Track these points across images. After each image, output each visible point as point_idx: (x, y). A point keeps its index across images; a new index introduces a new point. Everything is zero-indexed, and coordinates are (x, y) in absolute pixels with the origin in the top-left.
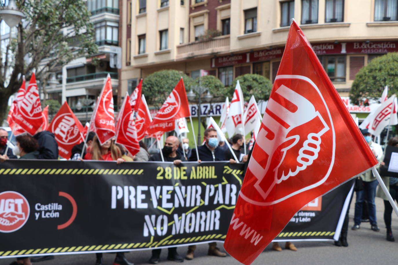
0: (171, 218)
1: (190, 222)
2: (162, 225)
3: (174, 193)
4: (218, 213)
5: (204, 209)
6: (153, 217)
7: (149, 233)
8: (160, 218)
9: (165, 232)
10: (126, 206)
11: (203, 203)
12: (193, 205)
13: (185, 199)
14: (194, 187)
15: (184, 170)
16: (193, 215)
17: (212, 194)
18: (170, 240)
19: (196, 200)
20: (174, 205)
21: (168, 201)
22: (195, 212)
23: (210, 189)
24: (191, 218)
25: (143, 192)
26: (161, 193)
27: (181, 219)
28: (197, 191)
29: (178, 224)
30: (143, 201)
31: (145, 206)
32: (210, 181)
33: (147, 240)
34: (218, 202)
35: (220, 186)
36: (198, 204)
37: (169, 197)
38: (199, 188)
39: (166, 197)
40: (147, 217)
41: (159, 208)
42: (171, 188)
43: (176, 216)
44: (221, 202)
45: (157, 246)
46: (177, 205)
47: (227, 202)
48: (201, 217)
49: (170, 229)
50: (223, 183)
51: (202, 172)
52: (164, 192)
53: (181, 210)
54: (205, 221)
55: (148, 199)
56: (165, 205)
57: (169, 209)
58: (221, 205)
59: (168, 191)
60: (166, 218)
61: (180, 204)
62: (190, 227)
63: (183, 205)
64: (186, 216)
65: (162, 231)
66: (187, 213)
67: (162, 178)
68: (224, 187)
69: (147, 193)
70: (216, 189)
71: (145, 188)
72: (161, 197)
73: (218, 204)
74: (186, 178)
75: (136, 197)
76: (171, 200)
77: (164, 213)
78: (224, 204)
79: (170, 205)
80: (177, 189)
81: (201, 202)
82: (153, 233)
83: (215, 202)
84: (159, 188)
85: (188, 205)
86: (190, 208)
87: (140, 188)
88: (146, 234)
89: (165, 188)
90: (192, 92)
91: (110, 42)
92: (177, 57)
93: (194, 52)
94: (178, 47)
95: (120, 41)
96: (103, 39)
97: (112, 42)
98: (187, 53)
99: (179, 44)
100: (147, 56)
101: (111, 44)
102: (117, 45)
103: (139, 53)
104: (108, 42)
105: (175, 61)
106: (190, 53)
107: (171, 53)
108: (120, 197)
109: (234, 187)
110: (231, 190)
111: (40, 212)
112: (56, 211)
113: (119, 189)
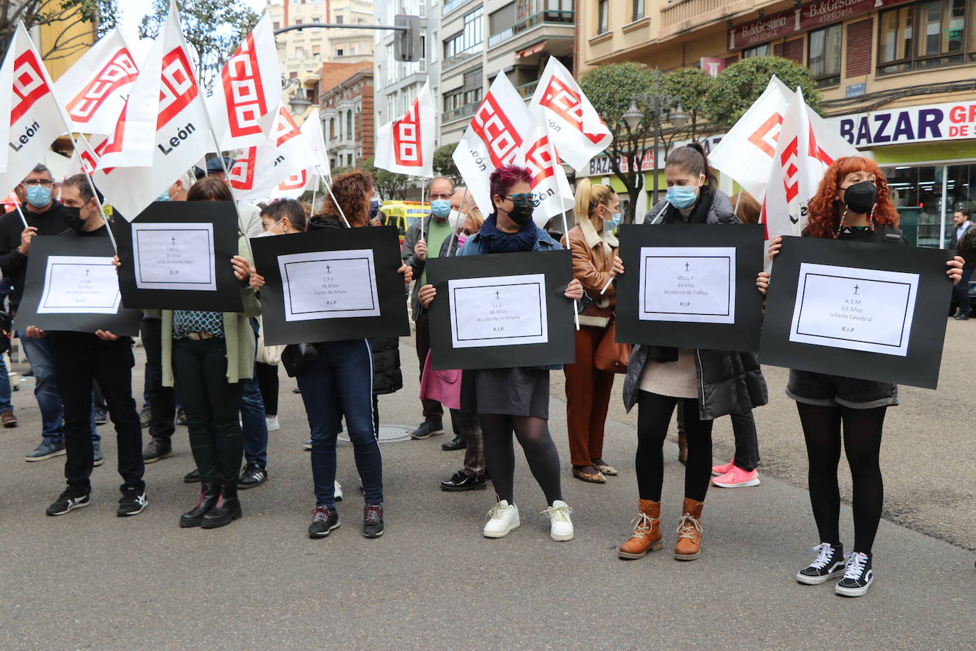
90: (633, 108)
91: (556, 15)
92: (660, 33)
93: (691, 18)
94: (664, 11)
95: (575, 10)
96: (542, 9)
97: (560, 14)
98: (679, 23)
99: (667, 5)
100: (611, 38)
101: (560, 18)
102: (571, 19)
103: (600, 31)
104: (551, 15)
105: (657, 42)
106: (684, 21)
107: (651, 25)
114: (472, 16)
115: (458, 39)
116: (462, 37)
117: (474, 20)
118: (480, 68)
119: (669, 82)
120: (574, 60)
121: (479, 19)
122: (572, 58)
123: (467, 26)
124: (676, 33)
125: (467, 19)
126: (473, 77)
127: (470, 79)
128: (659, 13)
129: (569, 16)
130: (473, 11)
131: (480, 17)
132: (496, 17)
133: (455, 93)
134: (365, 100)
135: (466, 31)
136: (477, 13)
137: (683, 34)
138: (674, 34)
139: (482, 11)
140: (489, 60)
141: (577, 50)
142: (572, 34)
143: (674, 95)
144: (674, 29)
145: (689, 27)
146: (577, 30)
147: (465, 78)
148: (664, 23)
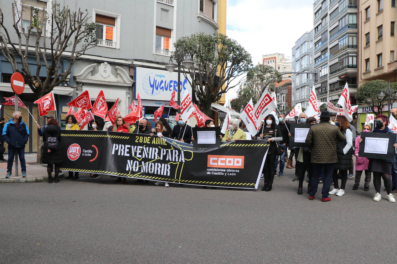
0: (140, 163)
1: (151, 167)
2: (136, 166)
3: (143, 150)
4: (169, 166)
5: (158, 161)
6: (132, 161)
7: (129, 169)
8: (135, 162)
9: (137, 170)
10: (119, 154)
11: (159, 158)
12: (153, 158)
13: (148, 154)
14: (154, 149)
15: (149, 139)
16: (153, 164)
17: (165, 154)
18: (140, 175)
19: (155, 155)
20: (142, 156)
21: (140, 154)
22: (154, 162)
23: (163, 152)
24: (152, 165)
25: (128, 148)
26: (136, 150)
27: (146, 165)
28: (155, 151)
29: (144, 167)
30: (128, 153)
31: (128, 155)
32: (163, 147)
33: (128, 172)
34: (169, 159)
35: (169, 150)
36: (156, 158)
37: (140, 152)
38: (157, 149)
39: (139, 151)
40: (128, 161)
41: (135, 157)
42: (141, 147)
43: (143, 162)
44: (171, 160)
45: (132, 177)
46: (144, 157)
47: (174, 160)
48: (158, 166)
49: (140, 169)
50: (171, 149)
51: (159, 141)
52: (138, 149)
53: (146, 160)
54: (161, 169)
55: (130, 152)
56: (138, 156)
57: (140, 158)
58: (171, 161)
59: (140, 149)
60: (138, 162)
61: (145, 156)
62: (151, 170)
63: (147, 157)
64: (149, 164)
65: (136, 169)
66: (149, 162)
67: (138, 142)
68: (172, 151)
69: (130, 149)
70: (167, 152)
71: (129, 146)
72: (136, 151)
73: (169, 161)
74: (149, 143)
75: (124, 150)
76: (141, 154)
77: (137, 160)
78: (172, 161)
79: (140, 156)
80: (144, 148)
81: (158, 158)
82: (131, 170)
83: (167, 159)
84: (136, 147)
85: (150, 157)
86: (151, 159)
87: (127, 146)
88: (127, 169)
89: (139, 147)
90: (382, 93)
91: (351, 66)
92: (387, 70)
94: (389, 64)
95: (357, 64)
96: (347, 64)
97: (353, 66)
98: (394, 67)
99: (389, 62)
100: (370, 72)
101: (352, 67)
102: (356, 67)
103: (366, 70)
104: (350, 66)
105: (386, 73)
106: (396, 67)
107: (384, 68)
108: (117, 149)
109: (177, 151)
110: (176, 153)
111: (84, 153)
112: (90, 153)
113: (117, 145)
114: (324, 67)
117: (325, 68)
118: (327, 81)
119: (393, 86)
120: (357, 79)
121: (326, 68)
122: (356, 78)
123: (322, 69)
125: (322, 68)
126: (324, 84)
127: (323, 85)
128: (387, 65)
129: (355, 66)
130: (324, 65)
131: (326, 67)
132: (332, 67)
133: (319, 88)
134: (289, 90)
135: (322, 71)
136: (326, 66)
137: (395, 71)
138: (392, 71)
139: (327, 65)
140: (330, 79)
141: (358, 76)
142: (356, 71)
143: (395, 89)
144: (392, 69)
146: (358, 70)
147: (321, 84)
148: (389, 68)
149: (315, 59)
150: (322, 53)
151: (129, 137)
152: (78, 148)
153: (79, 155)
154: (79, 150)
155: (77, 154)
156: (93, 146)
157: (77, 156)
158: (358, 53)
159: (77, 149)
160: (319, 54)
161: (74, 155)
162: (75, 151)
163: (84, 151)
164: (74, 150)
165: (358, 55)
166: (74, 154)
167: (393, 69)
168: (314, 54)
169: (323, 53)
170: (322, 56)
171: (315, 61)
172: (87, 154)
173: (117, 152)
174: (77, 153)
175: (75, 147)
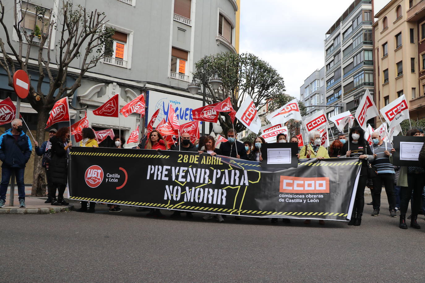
0: (183, 189)
1: (199, 194)
2: (177, 193)
3: (187, 171)
4: (225, 192)
5: (210, 186)
6: (171, 187)
7: (168, 197)
8: (176, 188)
9: (178, 199)
10: (155, 178)
11: (211, 182)
12: (202, 182)
13: (195, 177)
14: (203, 170)
15: (197, 158)
16: (202, 190)
17: (219, 176)
18: (183, 205)
19: (204, 179)
20: (186, 180)
21: (183, 177)
22: (204, 188)
23: (217, 173)
24: (200, 192)
25: (167, 170)
26: (179, 172)
27: (191, 191)
28: (205, 173)
29: (189, 195)
30: (166, 176)
31: (167, 179)
32: (217, 167)
33: (166, 202)
34: (225, 183)
35: (226, 171)
36: (206, 182)
37: (184, 174)
38: (207, 171)
39: (182, 174)
40: (167, 187)
41: (176, 181)
42: (186, 169)
43: (187, 188)
44: (228, 183)
45: (172, 208)
46: (188, 180)
47: (232, 183)
48: (209, 192)
49: (182, 197)
50: (229, 169)
51: (211, 160)
52: (181, 171)
53: (191, 185)
54: (213, 196)
55: (169, 175)
56: (180, 179)
57: (182, 183)
58: (228, 185)
59: (183, 170)
60: (179, 188)
61: (191, 180)
62: (199, 198)
63: (193, 181)
64: (195, 190)
65: (177, 197)
66: (196, 188)
67: (181, 162)
68: (230, 173)
69: (170, 171)
70: (223, 173)
71: (169, 167)
72: (178, 174)
73: (225, 185)
74: (197, 163)
75: (162, 173)
76: (185, 177)
77: (178, 185)
78: (230, 185)
79: (184, 180)
80: (190, 170)
81: (209, 181)
82: (170, 199)
83: (222, 183)
84: (178, 168)
85: (197, 181)
86: (199, 184)
87: (165, 167)
88: (165, 198)
89: (182, 168)
93: (422, 103)
94: (411, 102)
98: (417, 105)
99: (411, 99)
106: (419, 104)
108: (152, 172)
109: (237, 172)
110: (235, 174)
111: (109, 178)
112: (116, 178)
113: (153, 167)
115: (332, 113)
116: (334, 112)
124: (416, 108)
128: (409, 102)
137: (418, 108)
138: (415, 109)
145: (421, 106)
148: (411, 105)
149: (327, 98)
150: (335, 91)
151: (169, 156)
152: (99, 171)
153: (101, 181)
154: (101, 173)
155: (99, 179)
156: (121, 168)
157: (99, 183)
158: (375, 91)
159: (98, 173)
160: (332, 92)
161: (95, 181)
162: (95, 176)
163: (108, 175)
164: (95, 174)
165: (375, 93)
166: (94, 178)
167: (416, 107)
168: (326, 92)
169: (337, 91)
170: (335, 94)
171: (327, 100)
172: (112, 180)
173: (152, 175)
174: (99, 177)
175: (96, 170)
